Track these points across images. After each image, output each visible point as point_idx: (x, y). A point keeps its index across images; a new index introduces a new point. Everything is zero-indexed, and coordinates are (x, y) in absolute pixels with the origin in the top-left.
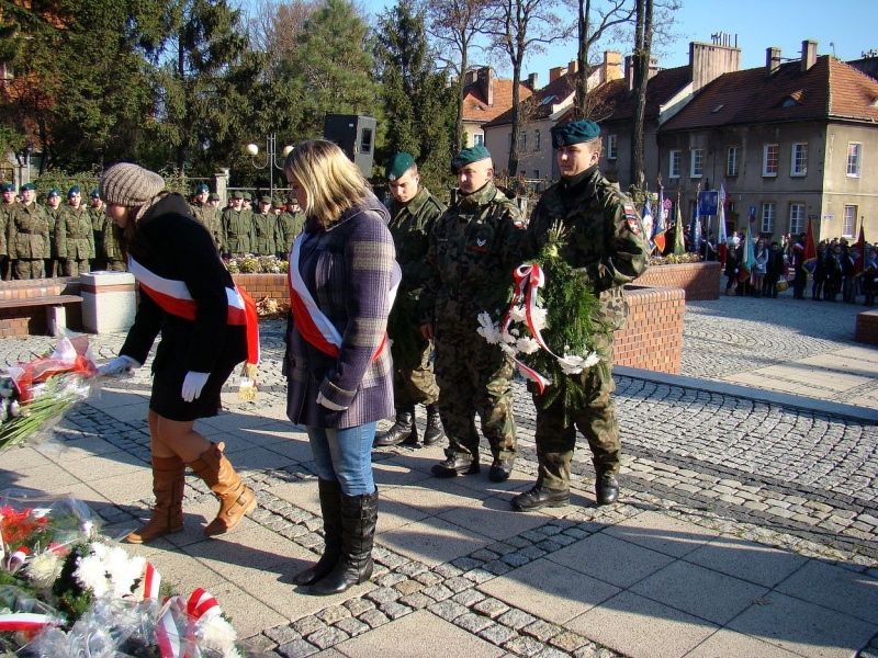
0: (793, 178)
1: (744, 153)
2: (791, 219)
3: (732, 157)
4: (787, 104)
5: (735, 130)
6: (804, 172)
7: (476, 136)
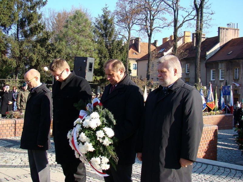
1: (242, 70)
3: (236, 72)
5: (237, 61)
7: (134, 64)
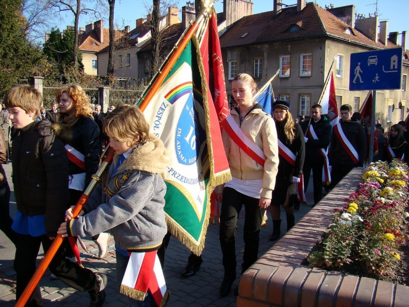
0: (302, 78)
1: (266, 62)
2: (301, 105)
3: (257, 66)
4: (294, 29)
5: (259, 47)
6: (308, 73)
7: (93, 60)
